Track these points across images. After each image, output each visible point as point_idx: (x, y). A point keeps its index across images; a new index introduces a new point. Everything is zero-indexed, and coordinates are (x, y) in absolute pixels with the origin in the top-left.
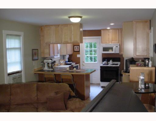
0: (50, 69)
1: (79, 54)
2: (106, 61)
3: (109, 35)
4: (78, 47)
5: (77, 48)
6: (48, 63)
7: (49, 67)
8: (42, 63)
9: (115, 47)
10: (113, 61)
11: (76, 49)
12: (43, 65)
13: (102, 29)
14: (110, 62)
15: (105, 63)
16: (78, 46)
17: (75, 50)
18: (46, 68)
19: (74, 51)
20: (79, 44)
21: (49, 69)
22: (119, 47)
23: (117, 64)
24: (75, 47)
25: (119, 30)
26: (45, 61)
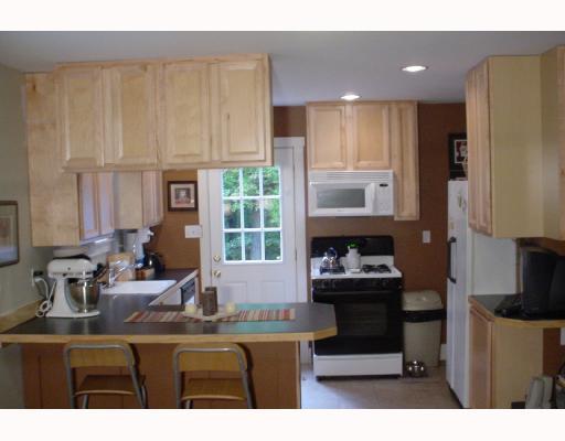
0: (85, 314)
1: (196, 222)
2: (332, 254)
3: (342, 129)
4: (188, 191)
5: (183, 194)
6: (72, 281)
7: (76, 298)
8: (38, 279)
9: (372, 185)
10: (363, 253)
11: (177, 197)
12: (45, 293)
13: (310, 103)
14: (349, 255)
15: (326, 262)
16: (191, 186)
17: (174, 205)
18: (61, 308)
19: (170, 209)
20: (196, 176)
21: (80, 311)
22: (391, 185)
23: (384, 268)
24: (173, 187)
25: (390, 109)
26: (56, 267)
